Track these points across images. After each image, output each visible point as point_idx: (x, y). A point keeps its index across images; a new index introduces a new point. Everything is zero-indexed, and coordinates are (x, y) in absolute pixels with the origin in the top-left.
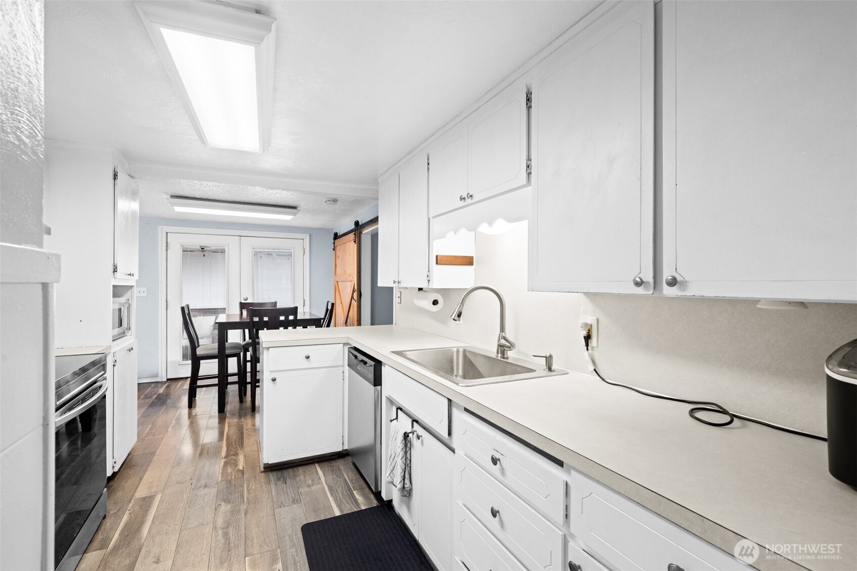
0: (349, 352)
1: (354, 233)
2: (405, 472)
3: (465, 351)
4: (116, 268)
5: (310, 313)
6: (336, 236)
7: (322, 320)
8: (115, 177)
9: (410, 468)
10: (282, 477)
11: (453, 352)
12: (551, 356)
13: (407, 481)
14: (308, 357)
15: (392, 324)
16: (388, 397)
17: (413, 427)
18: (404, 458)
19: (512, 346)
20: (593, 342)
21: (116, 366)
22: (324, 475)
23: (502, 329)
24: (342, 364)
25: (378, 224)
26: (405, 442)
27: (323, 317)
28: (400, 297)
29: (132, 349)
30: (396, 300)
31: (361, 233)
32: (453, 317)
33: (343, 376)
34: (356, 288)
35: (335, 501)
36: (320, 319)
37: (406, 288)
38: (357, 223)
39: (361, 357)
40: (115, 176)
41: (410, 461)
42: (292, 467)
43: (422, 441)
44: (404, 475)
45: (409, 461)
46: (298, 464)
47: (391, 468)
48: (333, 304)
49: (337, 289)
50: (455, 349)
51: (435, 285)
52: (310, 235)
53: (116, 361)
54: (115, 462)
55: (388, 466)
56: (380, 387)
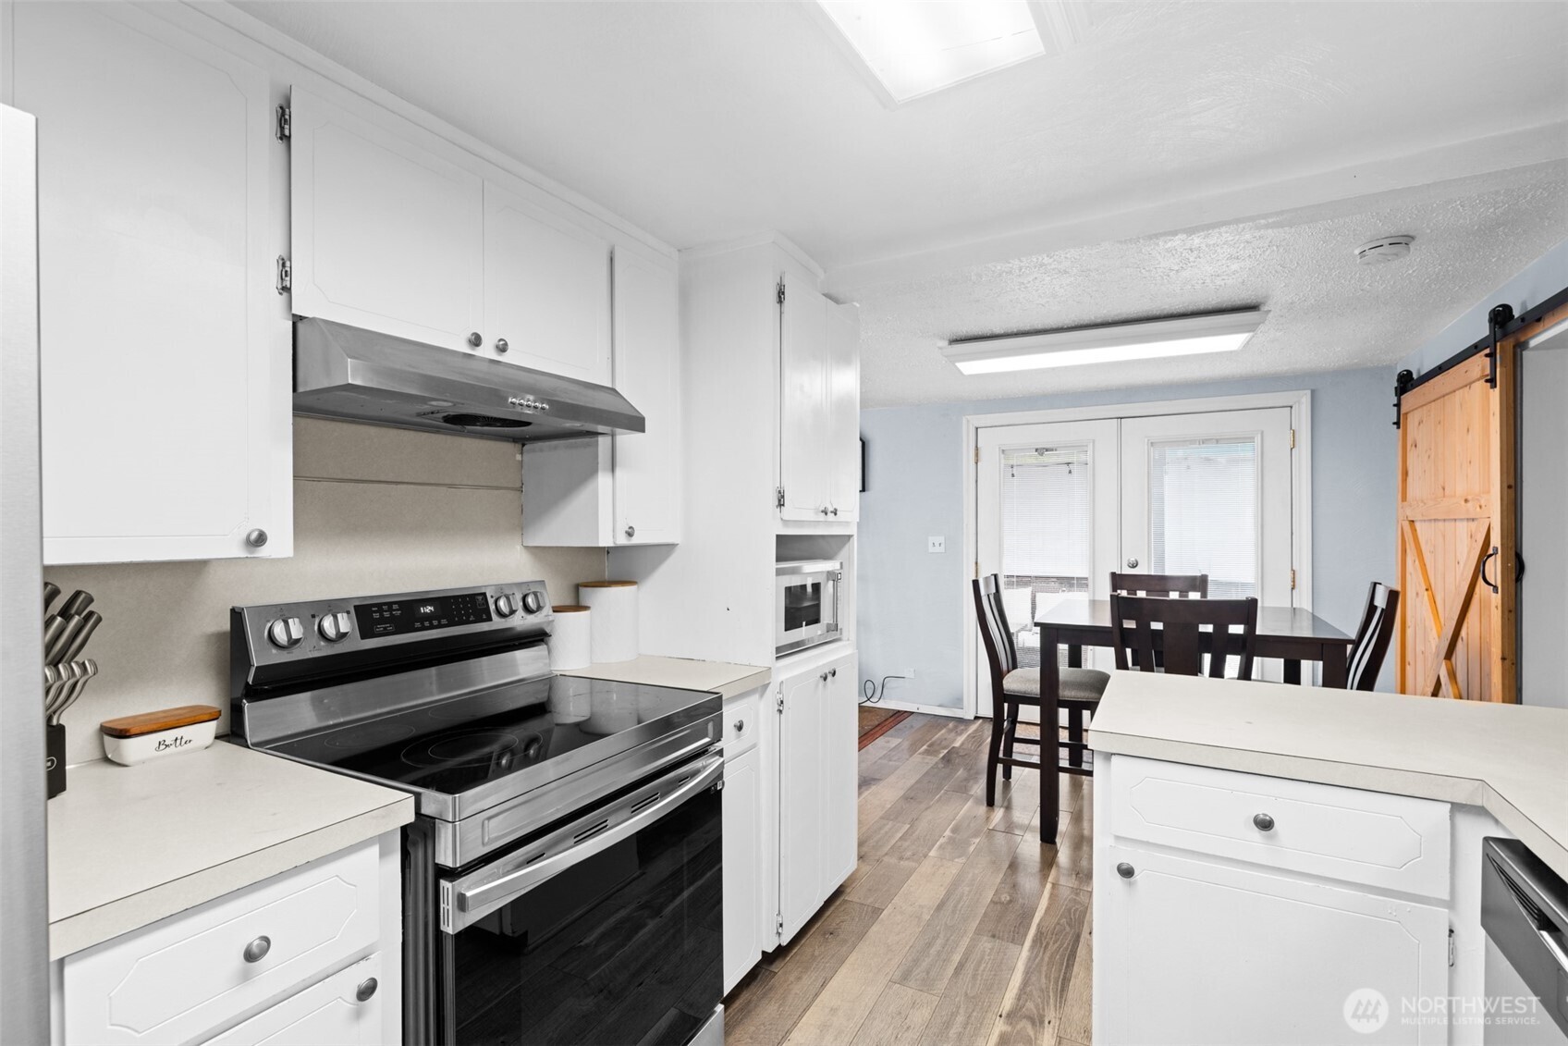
1: (1488, 351)
4: (783, 497)
5: (1314, 618)
6: (1406, 382)
7: (1349, 647)
8: (780, 297)
14: (1265, 824)
21: (784, 712)
27: (1353, 635)
29: (834, 674)
31: (1519, 345)
34: (1496, 542)
36: (1340, 644)
38: (1501, 316)
40: (781, 295)
48: (1393, 596)
49: (1409, 541)
52: (1313, 392)
53: (782, 702)
54: (781, 925)
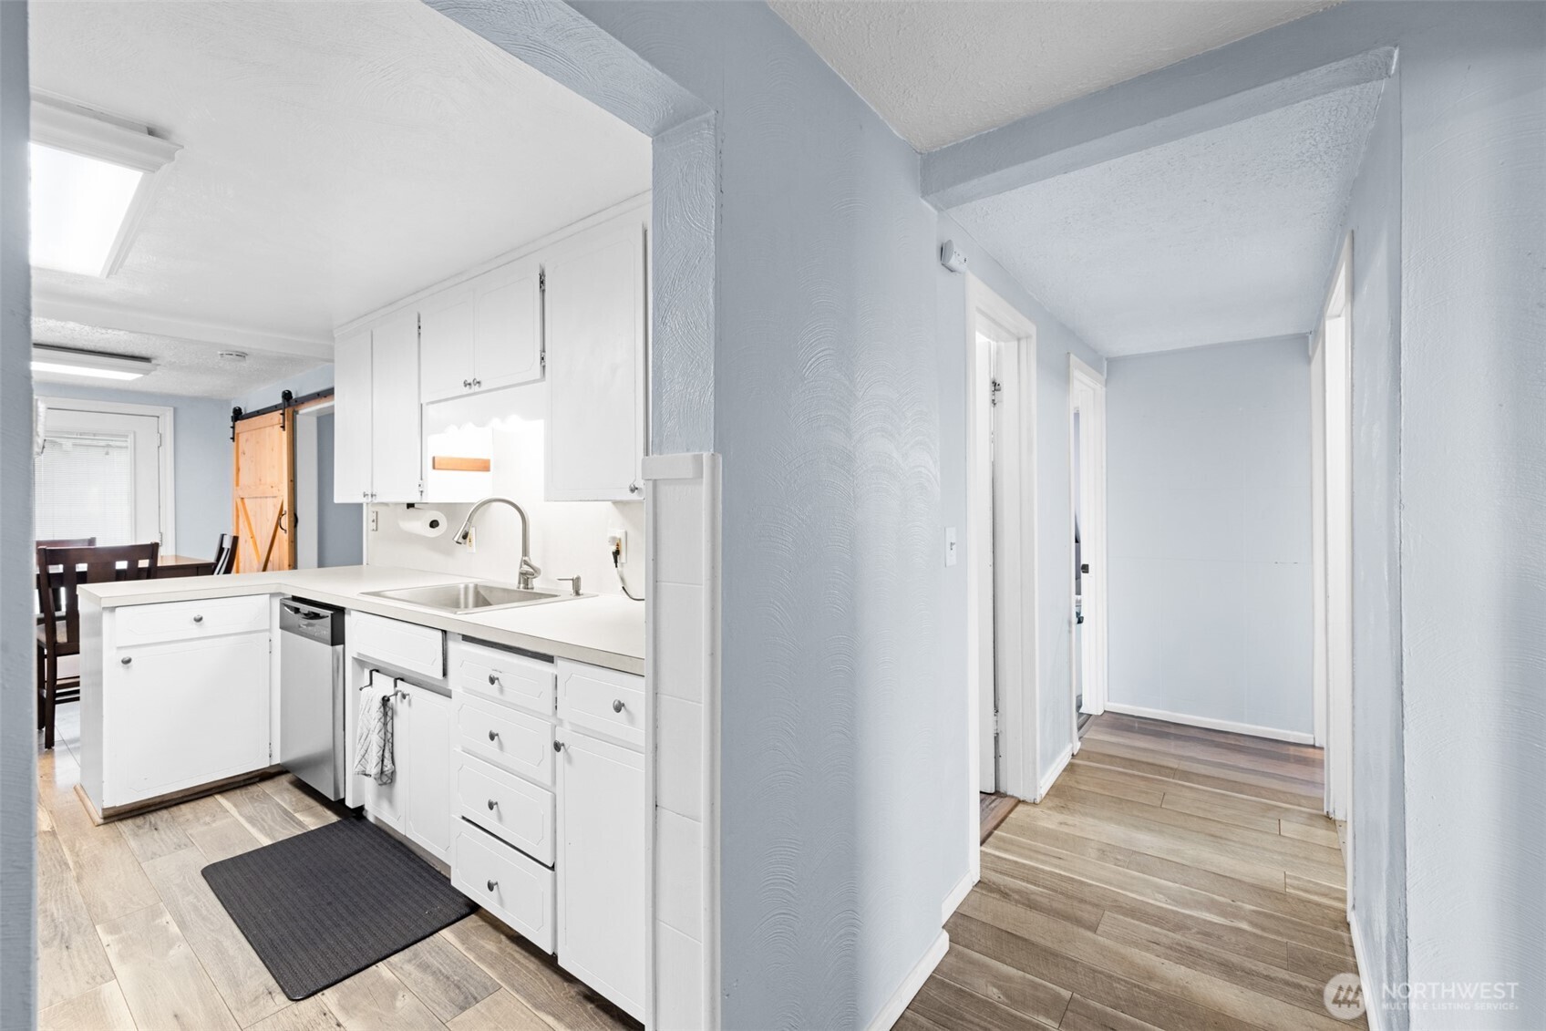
0: (283, 605)
1: (281, 411)
2: (384, 751)
3: (476, 587)
6: (238, 415)
7: (210, 566)
9: (392, 744)
10: (148, 823)
11: (459, 590)
12: (578, 579)
13: (388, 762)
14: (199, 620)
15: (361, 563)
16: (356, 656)
17: (396, 685)
18: (383, 731)
19: (536, 571)
20: (622, 558)
22: (235, 806)
23: (525, 552)
24: (268, 627)
25: (333, 399)
26: (384, 708)
27: (211, 560)
28: (376, 521)
30: (367, 525)
31: (295, 413)
32: (456, 539)
33: (271, 647)
34: (286, 508)
35: (261, 831)
36: (204, 565)
37: (386, 504)
38: (287, 396)
39: (305, 608)
41: (392, 734)
42: (166, 808)
43: (410, 701)
44: (383, 755)
45: (390, 735)
46: (178, 801)
47: (363, 752)
48: (235, 540)
49: (240, 510)
50: (462, 586)
51: (431, 497)
52: (175, 410)
55: (358, 751)
56: (342, 646)
